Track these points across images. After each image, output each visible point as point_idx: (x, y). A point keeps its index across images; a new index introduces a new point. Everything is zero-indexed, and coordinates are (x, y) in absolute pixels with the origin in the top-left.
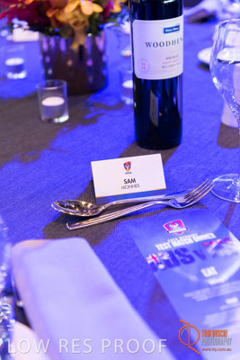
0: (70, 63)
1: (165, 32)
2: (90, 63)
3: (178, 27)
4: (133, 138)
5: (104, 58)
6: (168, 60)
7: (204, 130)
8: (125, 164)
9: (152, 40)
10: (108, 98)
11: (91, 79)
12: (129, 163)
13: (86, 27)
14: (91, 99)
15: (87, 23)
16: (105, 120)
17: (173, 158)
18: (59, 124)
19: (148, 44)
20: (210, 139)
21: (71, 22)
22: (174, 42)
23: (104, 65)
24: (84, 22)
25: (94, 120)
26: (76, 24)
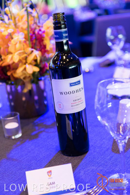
0: (24, 99)
1: (71, 86)
2: (36, 98)
3: (79, 81)
4: (59, 148)
5: (45, 94)
6: (75, 102)
7: (104, 140)
8: (48, 172)
9: (64, 91)
10: (47, 120)
11: (37, 107)
12: (50, 171)
13: (31, 79)
14: (37, 121)
15: (32, 77)
16: (43, 135)
17: (83, 162)
18: (15, 139)
19: (61, 93)
20: (107, 147)
21: (22, 78)
22: (77, 91)
23: (45, 98)
24: (30, 77)
25: (37, 136)
26: (24, 78)
